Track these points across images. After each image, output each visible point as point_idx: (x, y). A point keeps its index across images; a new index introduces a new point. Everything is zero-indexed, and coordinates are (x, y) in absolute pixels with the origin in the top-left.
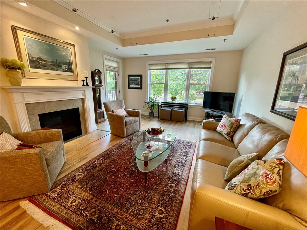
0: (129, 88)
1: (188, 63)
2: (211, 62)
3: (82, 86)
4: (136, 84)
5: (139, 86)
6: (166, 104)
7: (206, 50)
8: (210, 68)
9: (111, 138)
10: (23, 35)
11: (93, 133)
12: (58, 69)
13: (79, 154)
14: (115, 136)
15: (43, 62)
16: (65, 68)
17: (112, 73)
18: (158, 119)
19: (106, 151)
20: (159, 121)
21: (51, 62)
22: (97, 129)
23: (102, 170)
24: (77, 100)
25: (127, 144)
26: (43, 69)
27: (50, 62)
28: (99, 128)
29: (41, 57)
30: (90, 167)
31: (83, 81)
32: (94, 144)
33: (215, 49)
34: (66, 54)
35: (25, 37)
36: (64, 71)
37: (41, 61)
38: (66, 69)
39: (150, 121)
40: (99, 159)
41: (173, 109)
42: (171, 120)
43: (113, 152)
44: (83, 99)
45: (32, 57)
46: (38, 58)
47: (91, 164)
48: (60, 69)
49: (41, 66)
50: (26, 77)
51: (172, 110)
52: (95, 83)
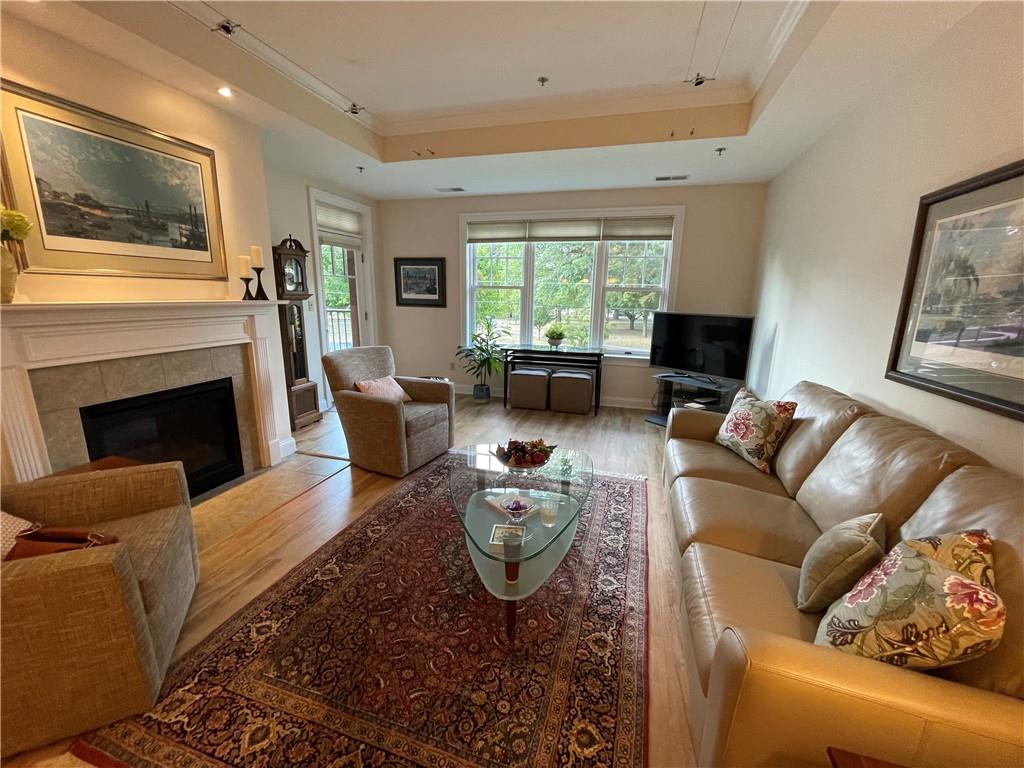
0: (400, 302)
1: (598, 220)
2: (670, 219)
3: (244, 299)
4: (424, 288)
5: (436, 297)
6: (528, 357)
7: (658, 179)
8: (668, 237)
9: (354, 481)
10: (17, 108)
11: (283, 466)
12: (155, 238)
13: (245, 549)
14: (369, 475)
15: (98, 212)
16: (181, 235)
17: (339, 250)
18: (505, 406)
19: (346, 529)
20: (508, 413)
21: (127, 213)
22: (296, 452)
23: (347, 602)
24: (226, 349)
25: (416, 499)
26: (97, 239)
27: (121, 213)
28: (304, 447)
29: (91, 195)
30: (297, 594)
31: (247, 281)
32: (293, 508)
33: (684, 178)
34: (182, 184)
35: (23, 116)
36: (174, 246)
37: (87, 209)
38: (184, 240)
39: (478, 414)
40: (326, 562)
41: (554, 372)
42: (548, 407)
43: (372, 531)
44: (245, 347)
45: (55, 192)
46: (76, 195)
47: (298, 585)
48: (161, 238)
49: (91, 226)
50: (31, 268)
51: (550, 375)
52: (284, 288)
